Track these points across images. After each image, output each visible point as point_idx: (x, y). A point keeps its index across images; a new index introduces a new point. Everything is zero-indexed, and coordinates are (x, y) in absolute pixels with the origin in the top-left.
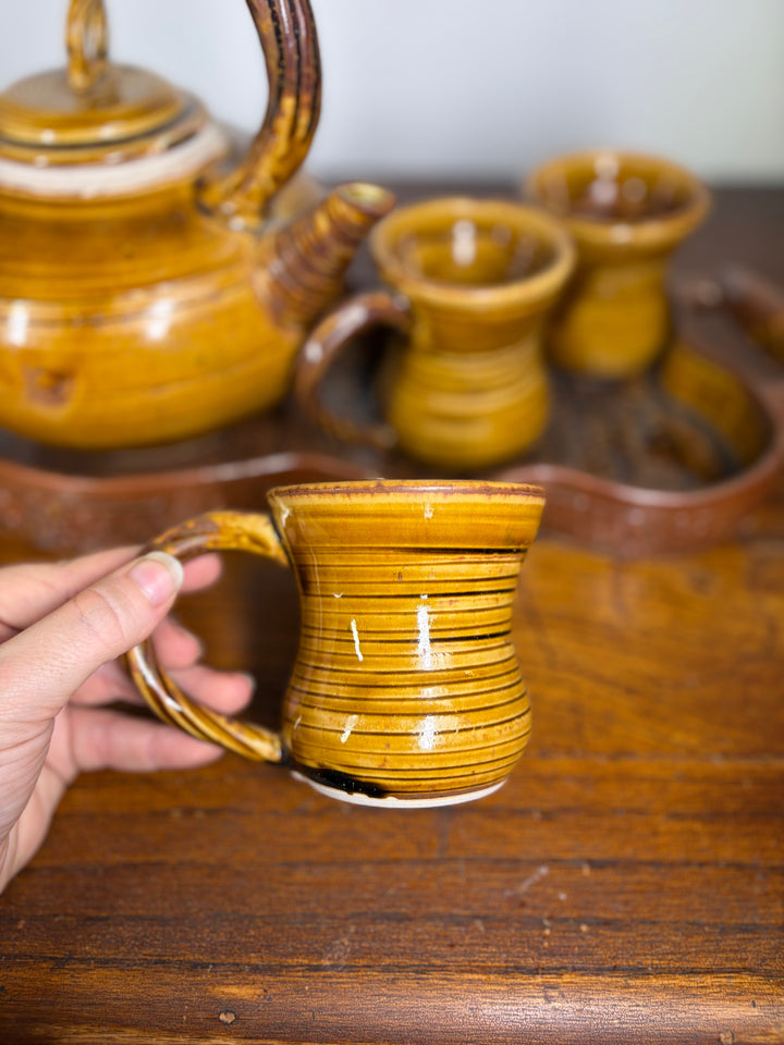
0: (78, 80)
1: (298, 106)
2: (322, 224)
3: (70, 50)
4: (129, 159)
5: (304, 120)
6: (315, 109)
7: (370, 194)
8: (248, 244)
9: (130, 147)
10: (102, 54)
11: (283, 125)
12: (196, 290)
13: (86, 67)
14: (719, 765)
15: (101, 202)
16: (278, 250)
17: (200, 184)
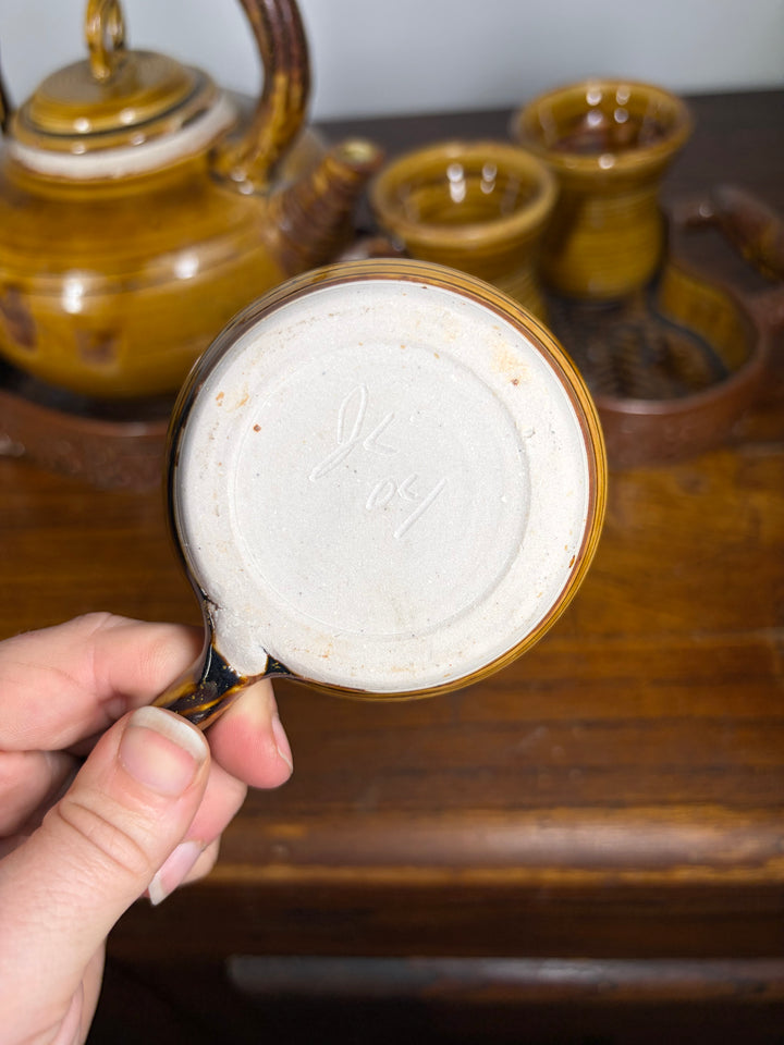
0: (100, 72)
1: (290, 82)
2: (320, 183)
3: (91, 46)
4: (149, 139)
5: (296, 92)
6: (305, 82)
7: (360, 151)
8: (259, 205)
9: (149, 128)
10: (120, 45)
11: (278, 99)
12: (217, 251)
13: (107, 60)
14: (701, 641)
15: (130, 180)
16: (286, 208)
17: (212, 155)
